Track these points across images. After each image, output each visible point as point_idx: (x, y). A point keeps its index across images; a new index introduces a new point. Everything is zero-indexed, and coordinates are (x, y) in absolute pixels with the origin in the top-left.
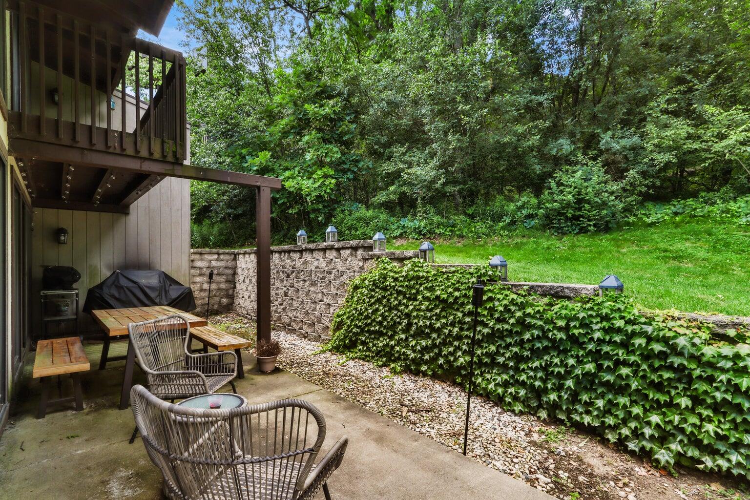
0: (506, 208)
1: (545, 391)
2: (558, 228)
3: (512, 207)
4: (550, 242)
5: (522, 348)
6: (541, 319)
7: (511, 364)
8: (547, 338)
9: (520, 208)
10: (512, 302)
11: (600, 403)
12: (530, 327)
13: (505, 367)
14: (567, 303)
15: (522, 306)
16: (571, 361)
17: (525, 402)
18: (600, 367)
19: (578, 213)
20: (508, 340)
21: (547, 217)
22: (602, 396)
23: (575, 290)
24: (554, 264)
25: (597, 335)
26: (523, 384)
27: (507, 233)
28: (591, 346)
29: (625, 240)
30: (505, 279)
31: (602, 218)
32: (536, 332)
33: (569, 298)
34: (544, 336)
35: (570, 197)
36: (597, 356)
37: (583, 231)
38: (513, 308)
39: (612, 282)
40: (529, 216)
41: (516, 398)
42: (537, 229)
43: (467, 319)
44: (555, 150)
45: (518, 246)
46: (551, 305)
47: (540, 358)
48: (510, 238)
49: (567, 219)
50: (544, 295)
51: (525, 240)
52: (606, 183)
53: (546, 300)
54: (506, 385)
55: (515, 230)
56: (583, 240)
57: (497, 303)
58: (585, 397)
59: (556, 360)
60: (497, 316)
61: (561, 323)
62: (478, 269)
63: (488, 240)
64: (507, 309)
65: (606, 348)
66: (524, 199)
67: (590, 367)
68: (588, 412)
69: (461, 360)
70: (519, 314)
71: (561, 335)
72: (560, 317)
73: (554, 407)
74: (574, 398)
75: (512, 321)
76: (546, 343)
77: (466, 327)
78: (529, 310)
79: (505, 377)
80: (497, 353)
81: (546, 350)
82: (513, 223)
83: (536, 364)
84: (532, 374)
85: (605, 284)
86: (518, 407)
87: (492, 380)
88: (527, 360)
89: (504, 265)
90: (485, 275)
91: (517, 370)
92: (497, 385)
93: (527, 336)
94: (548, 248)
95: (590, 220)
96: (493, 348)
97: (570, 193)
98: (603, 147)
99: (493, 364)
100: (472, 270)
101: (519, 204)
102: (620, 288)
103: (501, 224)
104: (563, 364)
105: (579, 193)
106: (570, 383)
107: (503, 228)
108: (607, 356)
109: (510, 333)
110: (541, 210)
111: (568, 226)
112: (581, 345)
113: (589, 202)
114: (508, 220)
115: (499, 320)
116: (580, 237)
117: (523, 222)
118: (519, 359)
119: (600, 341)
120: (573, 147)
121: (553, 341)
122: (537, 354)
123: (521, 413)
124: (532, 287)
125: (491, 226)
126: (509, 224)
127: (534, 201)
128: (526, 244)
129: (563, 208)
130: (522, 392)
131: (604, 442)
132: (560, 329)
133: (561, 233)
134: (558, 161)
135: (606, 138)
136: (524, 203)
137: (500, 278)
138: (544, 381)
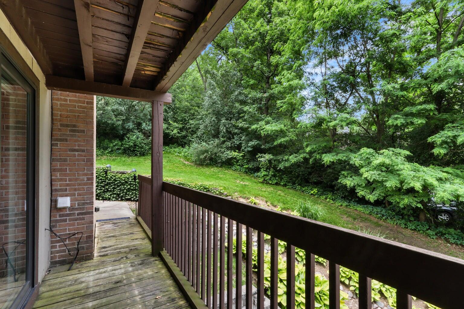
0: (109, 145)
1: (120, 194)
2: (128, 154)
3: (111, 145)
4: (125, 159)
5: (115, 186)
6: (119, 178)
7: (112, 190)
8: (121, 183)
9: (114, 146)
10: (113, 175)
11: (131, 193)
12: (117, 181)
13: (111, 191)
14: (125, 175)
15: (115, 176)
16: (125, 186)
17: (116, 198)
18: (131, 186)
19: (134, 149)
20: (112, 184)
21: (124, 149)
22: (131, 192)
23: (127, 172)
24: (125, 166)
25: (130, 180)
26: (115, 194)
27: (109, 155)
28: (129, 183)
29: (148, 158)
30: (110, 170)
31: (142, 151)
32: (118, 182)
33: (126, 174)
34: (120, 182)
35: (132, 144)
36: (130, 184)
37: (136, 155)
38: (113, 177)
39: (134, 170)
40: (118, 149)
41: (113, 197)
42: (121, 154)
43: (100, 181)
44: (127, 126)
45: (114, 160)
46: (122, 175)
47: (119, 187)
48: (111, 157)
49: (131, 151)
50: (120, 173)
51: (117, 158)
52: (144, 140)
53: (121, 175)
54: (111, 195)
55: (113, 154)
56: (136, 158)
57: (108, 176)
58: (128, 193)
59: (123, 187)
60: (108, 179)
61: (124, 179)
62: (103, 168)
63: (102, 157)
64: (111, 177)
65: (132, 183)
66: (116, 142)
67: (129, 187)
68: (129, 196)
69: (98, 192)
70: (114, 178)
71: (123, 181)
72: (123, 178)
73: (122, 197)
74: (126, 194)
75: (113, 180)
76: (120, 184)
77: (99, 183)
78: (117, 177)
79: (111, 193)
80: (109, 188)
81: (120, 185)
82: (112, 151)
83: (118, 188)
84: (117, 191)
85: (133, 170)
86: (114, 199)
87: (107, 195)
88: (116, 188)
89: (110, 167)
90: (105, 169)
91: (114, 191)
92: (109, 195)
93: (116, 183)
94: (124, 161)
95: (138, 152)
96: (107, 187)
97: (132, 142)
98: (143, 128)
99: (108, 191)
100: (101, 168)
101: (114, 144)
102: (136, 171)
103: (107, 151)
104: (124, 187)
105: (135, 143)
106: (125, 191)
107: (107, 153)
108: (132, 184)
109: (112, 183)
110: (122, 148)
111: (131, 153)
112: (127, 183)
113: (138, 146)
114: (110, 150)
115: (109, 180)
116: (135, 157)
117: (116, 151)
118: (114, 188)
119: (131, 181)
120: (134, 126)
121: (122, 183)
122: (118, 186)
123: (115, 200)
124: (117, 172)
125: (102, 152)
126: (110, 151)
127: (120, 143)
128: (117, 159)
129: (130, 147)
130: (115, 196)
131: (132, 201)
132: (123, 180)
133: (129, 156)
134: (129, 131)
135: (144, 125)
136: (116, 144)
137: (109, 170)
138: (120, 192)
